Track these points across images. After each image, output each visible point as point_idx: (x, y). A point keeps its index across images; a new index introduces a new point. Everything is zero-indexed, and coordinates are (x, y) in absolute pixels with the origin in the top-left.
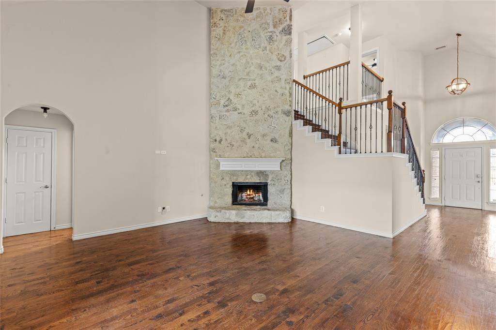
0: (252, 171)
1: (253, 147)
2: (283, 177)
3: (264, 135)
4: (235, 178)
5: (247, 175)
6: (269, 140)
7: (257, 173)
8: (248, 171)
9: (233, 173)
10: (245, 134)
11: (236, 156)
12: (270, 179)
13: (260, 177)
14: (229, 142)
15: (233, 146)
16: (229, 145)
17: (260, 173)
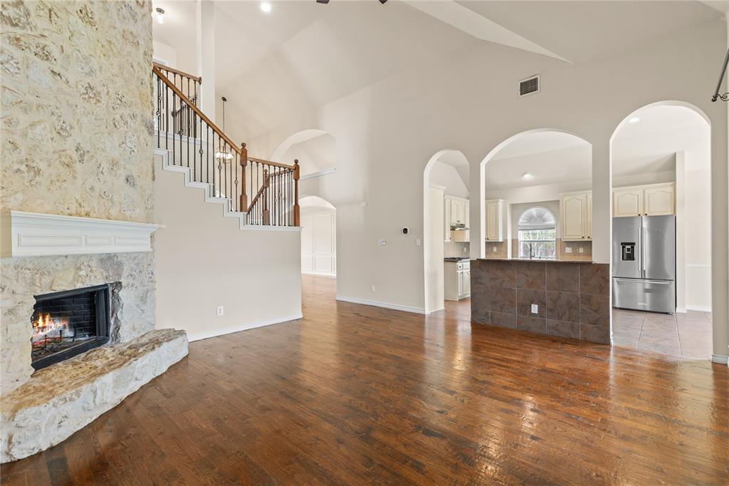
0: (91, 256)
1: (92, 189)
2: (146, 266)
3: (114, 163)
4: (46, 280)
5: (79, 269)
6: (123, 178)
7: (102, 260)
8: (82, 255)
9: (40, 266)
10: (70, 145)
11: (48, 207)
12: (125, 274)
13: (107, 271)
14: (24, 155)
15: (38, 172)
16: (23, 168)
17: (109, 260)
